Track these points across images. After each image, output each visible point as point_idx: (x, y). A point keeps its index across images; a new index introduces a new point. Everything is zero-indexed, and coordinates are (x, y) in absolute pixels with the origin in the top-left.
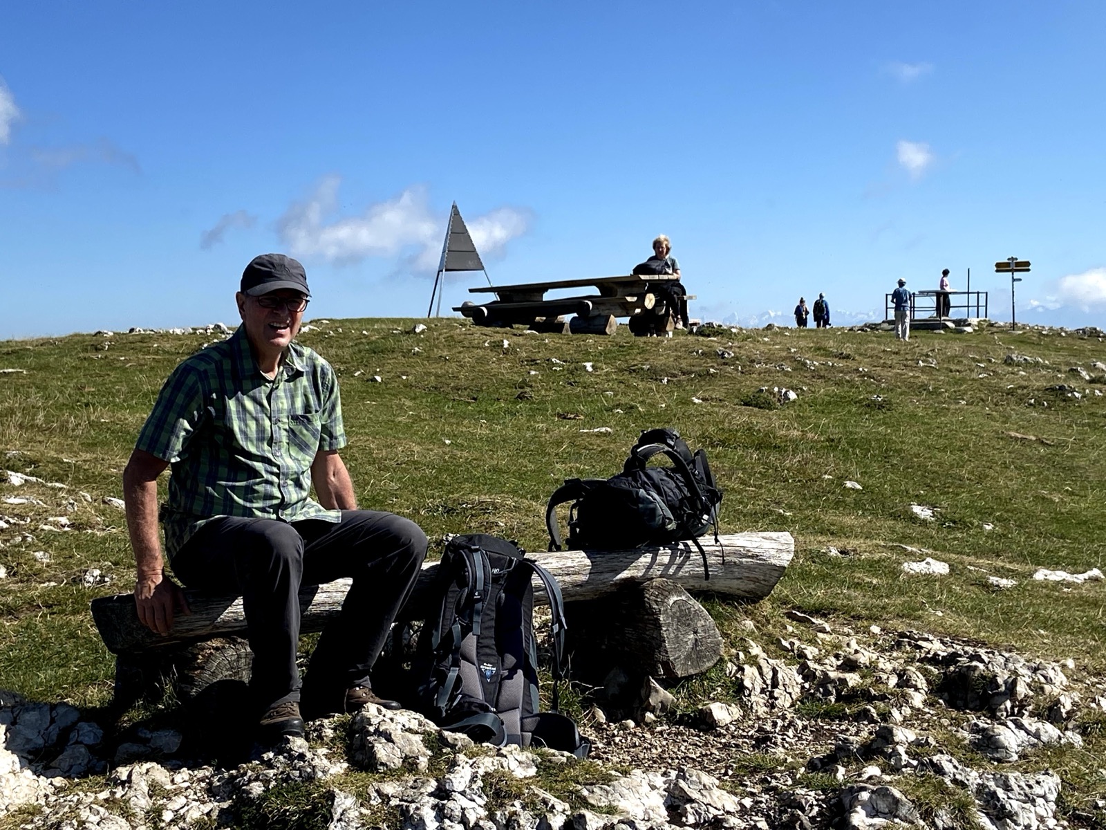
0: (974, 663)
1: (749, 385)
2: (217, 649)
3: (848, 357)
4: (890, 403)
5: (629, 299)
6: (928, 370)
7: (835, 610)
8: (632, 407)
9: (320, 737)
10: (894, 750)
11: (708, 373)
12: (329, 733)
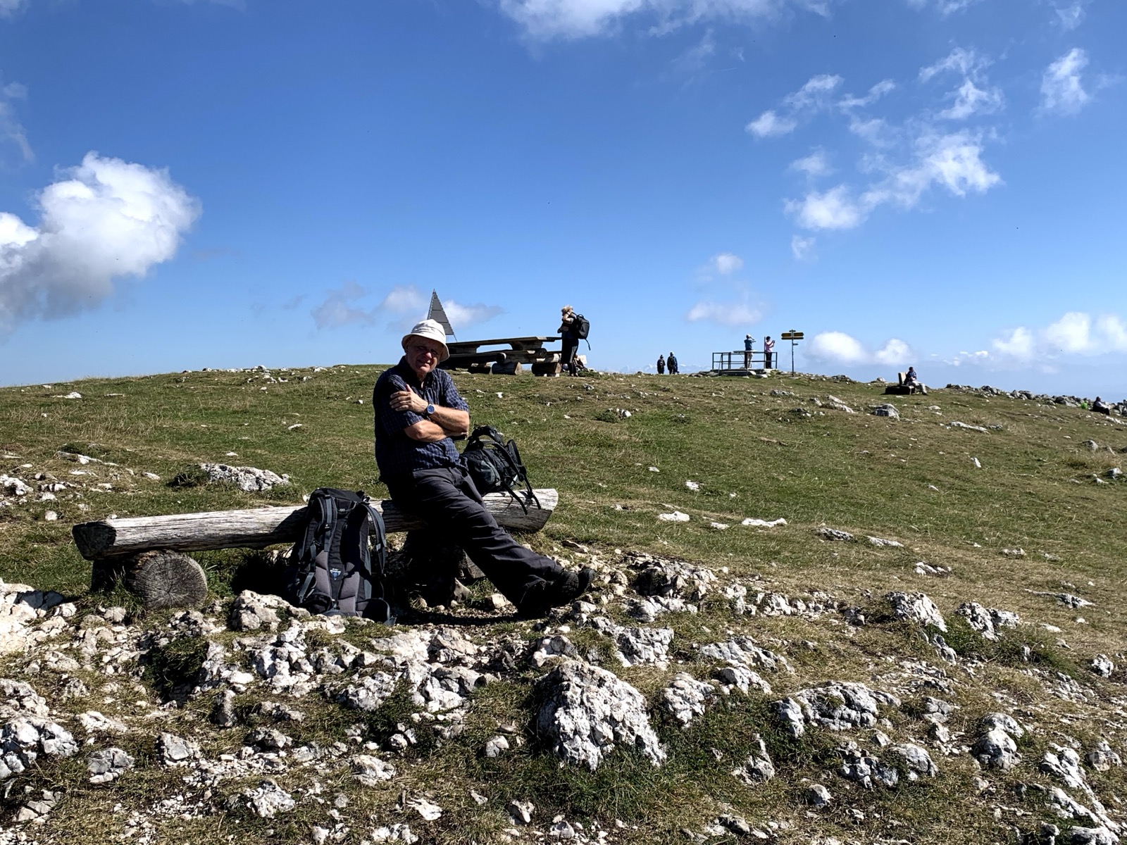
0: (656, 567)
1: (600, 408)
2: (151, 557)
3: (668, 390)
4: (689, 419)
5: (530, 352)
6: (718, 399)
7: (597, 540)
8: (523, 421)
9: (212, 612)
10: (580, 616)
11: (577, 400)
12: (218, 608)
